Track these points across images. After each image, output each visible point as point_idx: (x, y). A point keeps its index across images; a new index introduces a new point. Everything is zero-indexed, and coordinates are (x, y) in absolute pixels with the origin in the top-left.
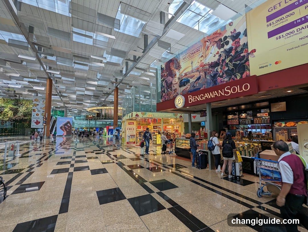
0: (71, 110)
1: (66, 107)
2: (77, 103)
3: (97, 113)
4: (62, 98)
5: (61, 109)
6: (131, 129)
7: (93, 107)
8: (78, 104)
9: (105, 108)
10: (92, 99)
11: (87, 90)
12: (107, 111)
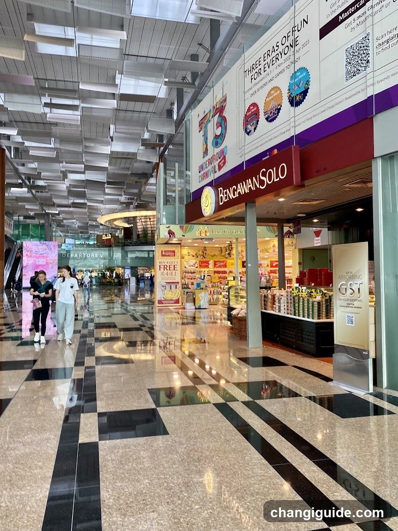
0: (62, 221)
1: (48, 214)
2: (73, 203)
3: (125, 229)
4: (34, 191)
5: (36, 221)
6: (168, 268)
7: (114, 211)
8: (74, 205)
9: (144, 213)
10: (107, 191)
11: (88, 168)
12: (149, 223)
